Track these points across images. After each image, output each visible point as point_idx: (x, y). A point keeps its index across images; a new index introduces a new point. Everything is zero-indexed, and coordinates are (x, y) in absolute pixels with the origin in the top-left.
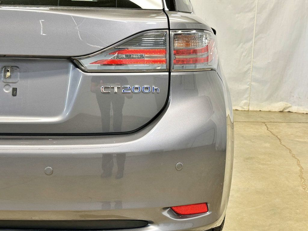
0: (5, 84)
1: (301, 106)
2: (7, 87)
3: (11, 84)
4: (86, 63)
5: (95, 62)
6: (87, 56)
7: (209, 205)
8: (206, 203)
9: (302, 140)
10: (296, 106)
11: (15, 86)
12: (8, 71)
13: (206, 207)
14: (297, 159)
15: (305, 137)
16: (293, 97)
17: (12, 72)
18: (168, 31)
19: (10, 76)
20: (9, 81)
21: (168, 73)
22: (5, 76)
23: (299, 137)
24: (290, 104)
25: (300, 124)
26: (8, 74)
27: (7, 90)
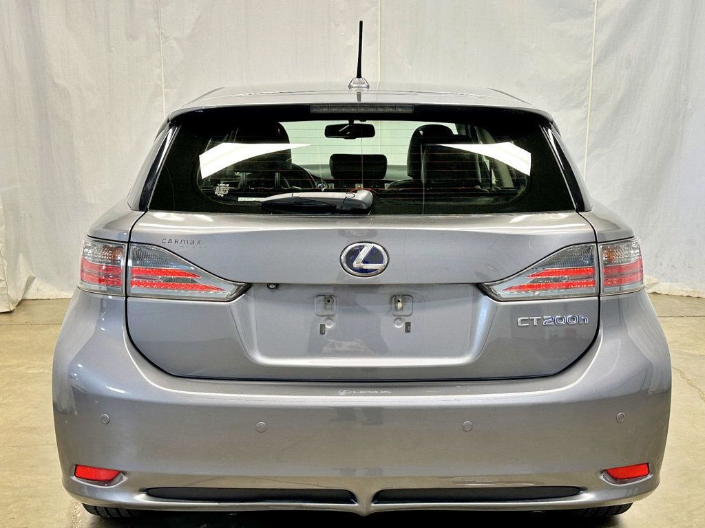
0: (395, 318)
1: (677, 281)
2: (398, 321)
3: (403, 318)
4: (499, 290)
5: (510, 288)
6: (501, 280)
7: (650, 465)
8: (648, 463)
9: (696, 352)
10: (667, 282)
11: (408, 320)
12: (399, 301)
13: (647, 469)
14: (698, 388)
15: (699, 346)
16: (661, 264)
17: (403, 302)
18: (595, 245)
19: (403, 307)
20: (400, 313)
21: (597, 298)
22: (396, 308)
23: (688, 346)
24: (655, 279)
25: (683, 319)
26: (400, 305)
27: (398, 324)
